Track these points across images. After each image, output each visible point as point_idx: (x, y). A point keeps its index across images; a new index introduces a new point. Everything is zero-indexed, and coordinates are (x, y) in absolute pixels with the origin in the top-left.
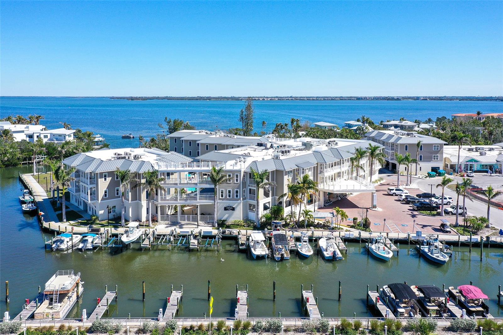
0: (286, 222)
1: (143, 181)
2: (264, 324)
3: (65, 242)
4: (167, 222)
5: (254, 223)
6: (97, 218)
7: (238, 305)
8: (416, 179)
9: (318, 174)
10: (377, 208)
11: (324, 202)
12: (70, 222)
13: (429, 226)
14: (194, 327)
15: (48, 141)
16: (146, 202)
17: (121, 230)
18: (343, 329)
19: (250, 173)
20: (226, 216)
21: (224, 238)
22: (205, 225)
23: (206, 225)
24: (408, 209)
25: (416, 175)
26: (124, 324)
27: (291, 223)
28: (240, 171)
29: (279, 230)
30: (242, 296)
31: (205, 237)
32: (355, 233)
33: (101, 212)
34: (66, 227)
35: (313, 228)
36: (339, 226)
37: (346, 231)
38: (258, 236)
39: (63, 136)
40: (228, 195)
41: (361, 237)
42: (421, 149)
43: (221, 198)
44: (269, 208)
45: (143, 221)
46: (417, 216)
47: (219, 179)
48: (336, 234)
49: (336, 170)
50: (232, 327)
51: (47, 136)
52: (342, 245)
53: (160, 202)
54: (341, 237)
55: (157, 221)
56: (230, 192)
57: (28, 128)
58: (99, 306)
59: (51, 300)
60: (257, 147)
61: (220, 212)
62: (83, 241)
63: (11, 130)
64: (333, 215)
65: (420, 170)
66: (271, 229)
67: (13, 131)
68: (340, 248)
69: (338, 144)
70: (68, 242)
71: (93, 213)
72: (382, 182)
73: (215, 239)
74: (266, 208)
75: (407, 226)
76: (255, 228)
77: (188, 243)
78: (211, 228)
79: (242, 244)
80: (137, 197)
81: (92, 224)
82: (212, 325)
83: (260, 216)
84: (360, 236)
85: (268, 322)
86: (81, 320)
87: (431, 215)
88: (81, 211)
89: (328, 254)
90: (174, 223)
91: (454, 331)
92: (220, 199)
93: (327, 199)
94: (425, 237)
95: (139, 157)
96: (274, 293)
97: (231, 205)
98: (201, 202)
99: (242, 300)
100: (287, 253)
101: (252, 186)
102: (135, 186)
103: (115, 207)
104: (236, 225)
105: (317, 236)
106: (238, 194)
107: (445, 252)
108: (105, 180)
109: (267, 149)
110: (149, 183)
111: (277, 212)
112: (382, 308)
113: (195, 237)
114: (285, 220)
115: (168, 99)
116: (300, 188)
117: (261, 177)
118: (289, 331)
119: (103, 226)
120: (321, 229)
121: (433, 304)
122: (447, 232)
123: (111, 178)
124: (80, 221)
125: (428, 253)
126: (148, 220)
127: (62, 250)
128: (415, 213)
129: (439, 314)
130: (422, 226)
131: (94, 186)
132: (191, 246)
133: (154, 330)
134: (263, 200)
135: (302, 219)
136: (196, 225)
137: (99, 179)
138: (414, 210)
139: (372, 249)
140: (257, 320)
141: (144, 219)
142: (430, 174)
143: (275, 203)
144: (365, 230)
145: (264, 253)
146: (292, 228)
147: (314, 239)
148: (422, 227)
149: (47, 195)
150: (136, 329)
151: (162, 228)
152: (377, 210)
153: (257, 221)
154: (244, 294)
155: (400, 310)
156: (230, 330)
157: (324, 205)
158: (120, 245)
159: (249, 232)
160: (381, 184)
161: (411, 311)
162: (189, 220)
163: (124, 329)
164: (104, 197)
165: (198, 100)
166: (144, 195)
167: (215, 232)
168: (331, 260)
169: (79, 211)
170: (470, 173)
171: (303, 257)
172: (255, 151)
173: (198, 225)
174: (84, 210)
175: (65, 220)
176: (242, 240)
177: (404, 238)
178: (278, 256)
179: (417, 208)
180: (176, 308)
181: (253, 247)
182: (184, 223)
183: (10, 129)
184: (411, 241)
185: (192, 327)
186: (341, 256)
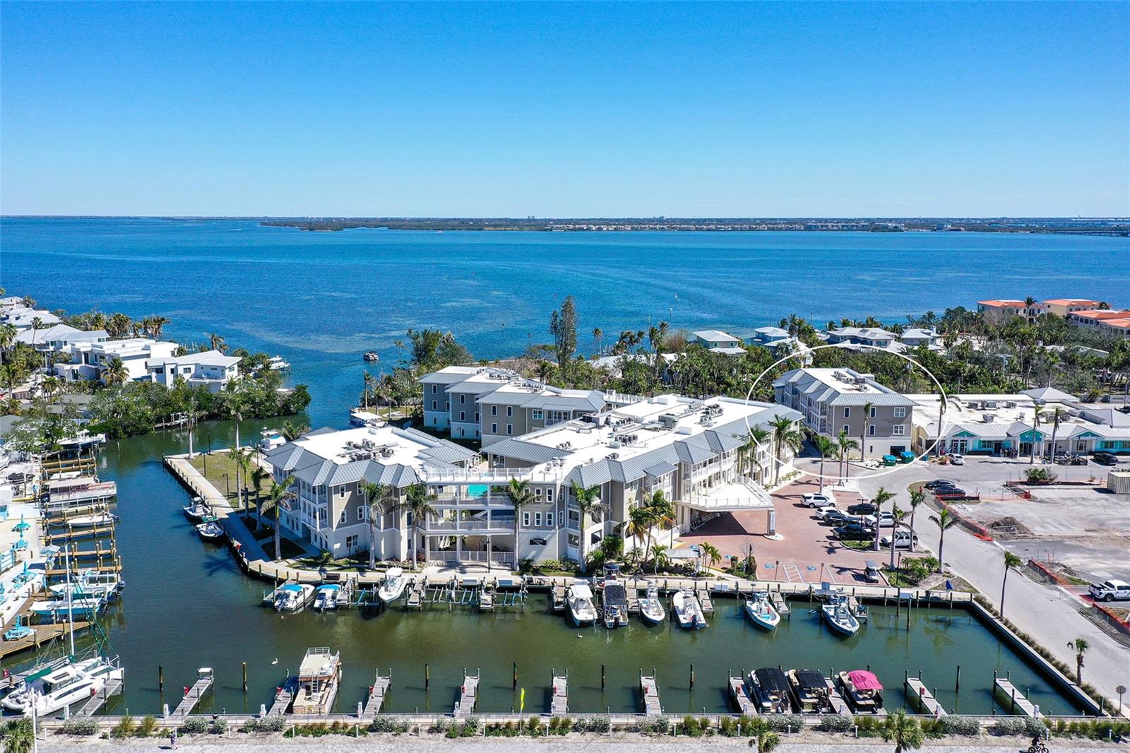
0: (626, 563)
1: (402, 499)
2: (588, 721)
3: (291, 598)
4: (439, 562)
5: (575, 564)
6: (331, 555)
7: (555, 697)
8: (861, 470)
9: (682, 480)
10: (776, 534)
11: (691, 523)
12: (287, 560)
13: (849, 569)
14: (500, 726)
15: (191, 377)
16: (406, 530)
17: (371, 577)
18: (686, 728)
19: (570, 488)
20: (533, 553)
21: (533, 590)
22: (499, 568)
23: (502, 568)
24: (827, 537)
25: (862, 461)
26: (413, 720)
27: (633, 565)
28: (555, 485)
29: (614, 578)
30: (560, 683)
31: (501, 589)
32: (730, 583)
33: (337, 546)
34: (288, 573)
35: (667, 574)
36: (707, 569)
37: (720, 578)
38: (581, 590)
39: (219, 370)
40: (535, 521)
41: (739, 590)
42: (873, 415)
43: (524, 525)
44: (600, 539)
45: (402, 560)
46: (836, 550)
47: (523, 500)
48: (701, 584)
49: (712, 470)
50: (548, 725)
51: (190, 368)
52: (708, 605)
53: (429, 531)
54: (708, 589)
55: (424, 561)
56: (538, 516)
57: (149, 350)
58: (372, 698)
59: (308, 688)
60: (582, 423)
61: (523, 546)
62: (318, 595)
63: (119, 355)
64: (699, 554)
65: (871, 451)
66: (602, 575)
67: (123, 357)
68: (704, 609)
69: (723, 412)
70: (296, 598)
71: (321, 545)
72: (798, 477)
73: (518, 592)
74: (595, 539)
75: (815, 569)
76: (579, 574)
77: (477, 597)
78: (510, 572)
79: (559, 603)
80: (392, 523)
81: (323, 564)
82: (523, 722)
83: (585, 554)
84: (737, 588)
85: (593, 719)
86: (356, 716)
87: (860, 549)
88: (299, 540)
89: (685, 618)
90: (452, 565)
91: (824, 731)
92: (523, 527)
93: (697, 517)
94: (835, 591)
95: (391, 452)
96: (603, 679)
97: (540, 536)
98: (492, 530)
99: (559, 689)
100: (623, 616)
101: (573, 508)
102: (392, 510)
103: (357, 536)
104: (549, 568)
105: (673, 589)
106: (552, 520)
107: (858, 616)
108: (343, 495)
109: (598, 427)
110: (415, 504)
111: (612, 546)
112: (743, 700)
113: (487, 590)
114: (625, 560)
115: (391, 228)
116: (647, 515)
117: (589, 494)
118: (619, 730)
119: (342, 569)
120: (680, 576)
121: (814, 695)
122: (873, 581)
123: (351, 492)
124: (303, 559)
125: (832, 619)
126: (410, 558)
127: (290, 610)
128: (836, 544)
129: (816, 709)
130: (839, 570)
131: (326, 504)
132: (482, 606)
133: (451, 728)
134: (592, 528)
135: (652, 557)
136: (485, 567)
137: (333, 496)
138: (833, 538)
139: (751, 611)
140: (580, 716)
141: (404, 557)
142: (887, 461)
143: (609, 531)
144: (747, 578)
145: (590, 618)
146: (635, 574)
147: (668, 592)
148: (838, 572)
149: (230, 504)
150: (427, 728)
151: (433, 572)
152: (776, 539)
153: (581, 562)
154: (562, 681)
155: (766, 704)
156: (546, 729)
157: (691, 529)
158: (375, 602)
159: (570, 580)
160: (796, 481)
161: (780, 705)
162: (474, 558)
163: (413, 727)
164: (341, 523)
165: (455, 230)
166: (403, 520)
167: (516, 580)
168: (690, 628)
169: (296, 541)
170: (957, 457)
171: (649, 624)
172: (578, 432)
173: (489, 568)
174: (304, 538)
175: (280, 558)
176: (558, 594)
177: (805, 592)
178: (611, 621)
179: (840, 535)
180: (474, 699)
181: (574, 605)
182: (466, 564)
183: (117, 352)
184: (813, 596)
185: (497, 725)
186: (705, 622)
